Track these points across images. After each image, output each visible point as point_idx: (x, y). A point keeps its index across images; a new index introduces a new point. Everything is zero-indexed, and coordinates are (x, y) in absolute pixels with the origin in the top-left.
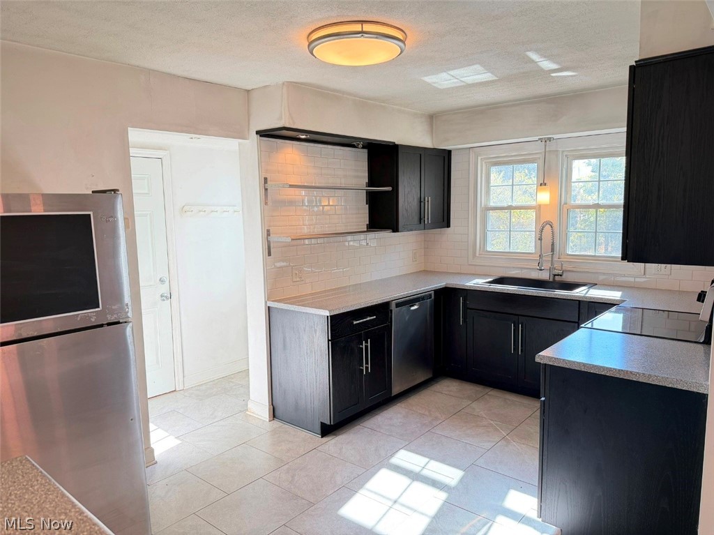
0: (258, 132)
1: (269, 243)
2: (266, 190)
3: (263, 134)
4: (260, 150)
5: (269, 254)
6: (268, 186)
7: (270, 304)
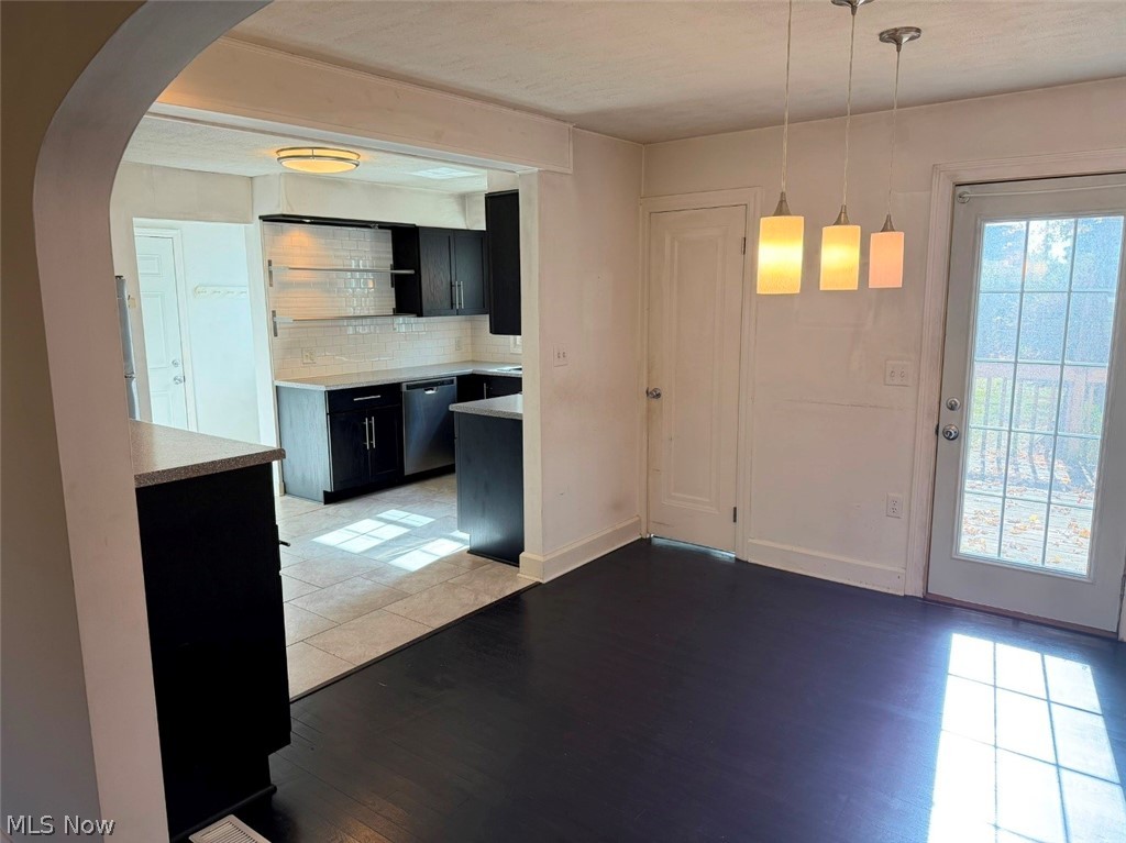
0: (260, 217)
1: (275, 323)
2: (270, 272)
3: (265, 219)
4: (263, 234)
5: (276, 335)
6: (272, 268)
7: (277, 383)
